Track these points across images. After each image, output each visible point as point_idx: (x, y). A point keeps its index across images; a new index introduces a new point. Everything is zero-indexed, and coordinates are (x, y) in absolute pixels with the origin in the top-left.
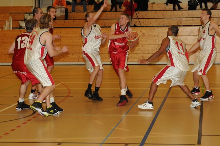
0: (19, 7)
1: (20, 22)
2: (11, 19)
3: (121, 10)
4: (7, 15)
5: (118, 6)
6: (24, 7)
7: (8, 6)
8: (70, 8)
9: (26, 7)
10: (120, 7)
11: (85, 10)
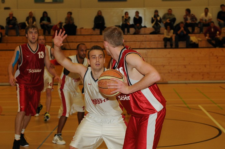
11: (18, 34)
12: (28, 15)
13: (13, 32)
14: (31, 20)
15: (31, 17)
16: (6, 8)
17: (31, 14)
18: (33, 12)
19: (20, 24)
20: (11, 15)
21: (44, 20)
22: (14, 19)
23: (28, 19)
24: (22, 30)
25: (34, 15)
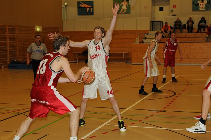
0: (142, 30)
1: (143, 39)
2: (138, 38)
3: (205, 32)
4: (137, 35)
5: (202, 30)
6: (144, 30)
7: (135, 30)
8: (172, 30)
9: (146, 30)
10: (204, 30)
11: (181, 32)
12: (188, 19)
13: (179, 31)
14: (190, 23)
15: (190, 21)
16: (173, 15)
17: (190, 18)
18: (192, 17)
19: (183, 25)
20: (178, 19)
21: (202, 22)
22: (180, 22)
23: (188, 22)
24: (185, 29)
25: (192, 20)
